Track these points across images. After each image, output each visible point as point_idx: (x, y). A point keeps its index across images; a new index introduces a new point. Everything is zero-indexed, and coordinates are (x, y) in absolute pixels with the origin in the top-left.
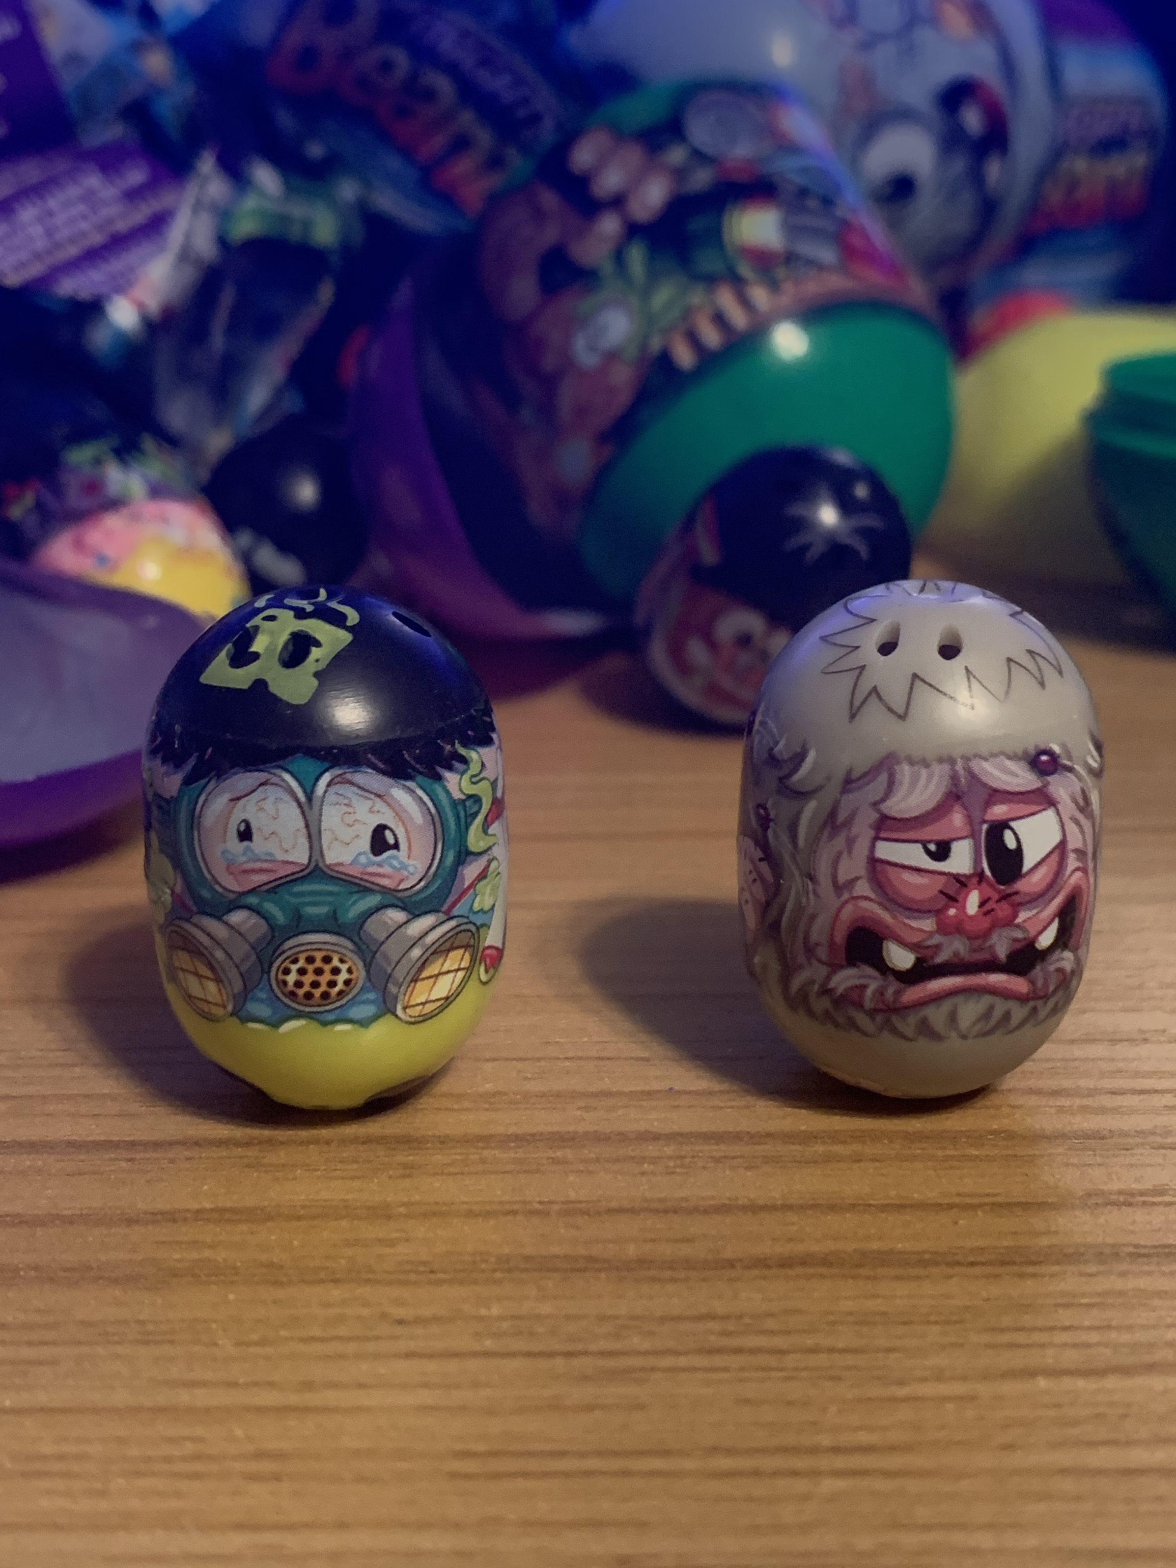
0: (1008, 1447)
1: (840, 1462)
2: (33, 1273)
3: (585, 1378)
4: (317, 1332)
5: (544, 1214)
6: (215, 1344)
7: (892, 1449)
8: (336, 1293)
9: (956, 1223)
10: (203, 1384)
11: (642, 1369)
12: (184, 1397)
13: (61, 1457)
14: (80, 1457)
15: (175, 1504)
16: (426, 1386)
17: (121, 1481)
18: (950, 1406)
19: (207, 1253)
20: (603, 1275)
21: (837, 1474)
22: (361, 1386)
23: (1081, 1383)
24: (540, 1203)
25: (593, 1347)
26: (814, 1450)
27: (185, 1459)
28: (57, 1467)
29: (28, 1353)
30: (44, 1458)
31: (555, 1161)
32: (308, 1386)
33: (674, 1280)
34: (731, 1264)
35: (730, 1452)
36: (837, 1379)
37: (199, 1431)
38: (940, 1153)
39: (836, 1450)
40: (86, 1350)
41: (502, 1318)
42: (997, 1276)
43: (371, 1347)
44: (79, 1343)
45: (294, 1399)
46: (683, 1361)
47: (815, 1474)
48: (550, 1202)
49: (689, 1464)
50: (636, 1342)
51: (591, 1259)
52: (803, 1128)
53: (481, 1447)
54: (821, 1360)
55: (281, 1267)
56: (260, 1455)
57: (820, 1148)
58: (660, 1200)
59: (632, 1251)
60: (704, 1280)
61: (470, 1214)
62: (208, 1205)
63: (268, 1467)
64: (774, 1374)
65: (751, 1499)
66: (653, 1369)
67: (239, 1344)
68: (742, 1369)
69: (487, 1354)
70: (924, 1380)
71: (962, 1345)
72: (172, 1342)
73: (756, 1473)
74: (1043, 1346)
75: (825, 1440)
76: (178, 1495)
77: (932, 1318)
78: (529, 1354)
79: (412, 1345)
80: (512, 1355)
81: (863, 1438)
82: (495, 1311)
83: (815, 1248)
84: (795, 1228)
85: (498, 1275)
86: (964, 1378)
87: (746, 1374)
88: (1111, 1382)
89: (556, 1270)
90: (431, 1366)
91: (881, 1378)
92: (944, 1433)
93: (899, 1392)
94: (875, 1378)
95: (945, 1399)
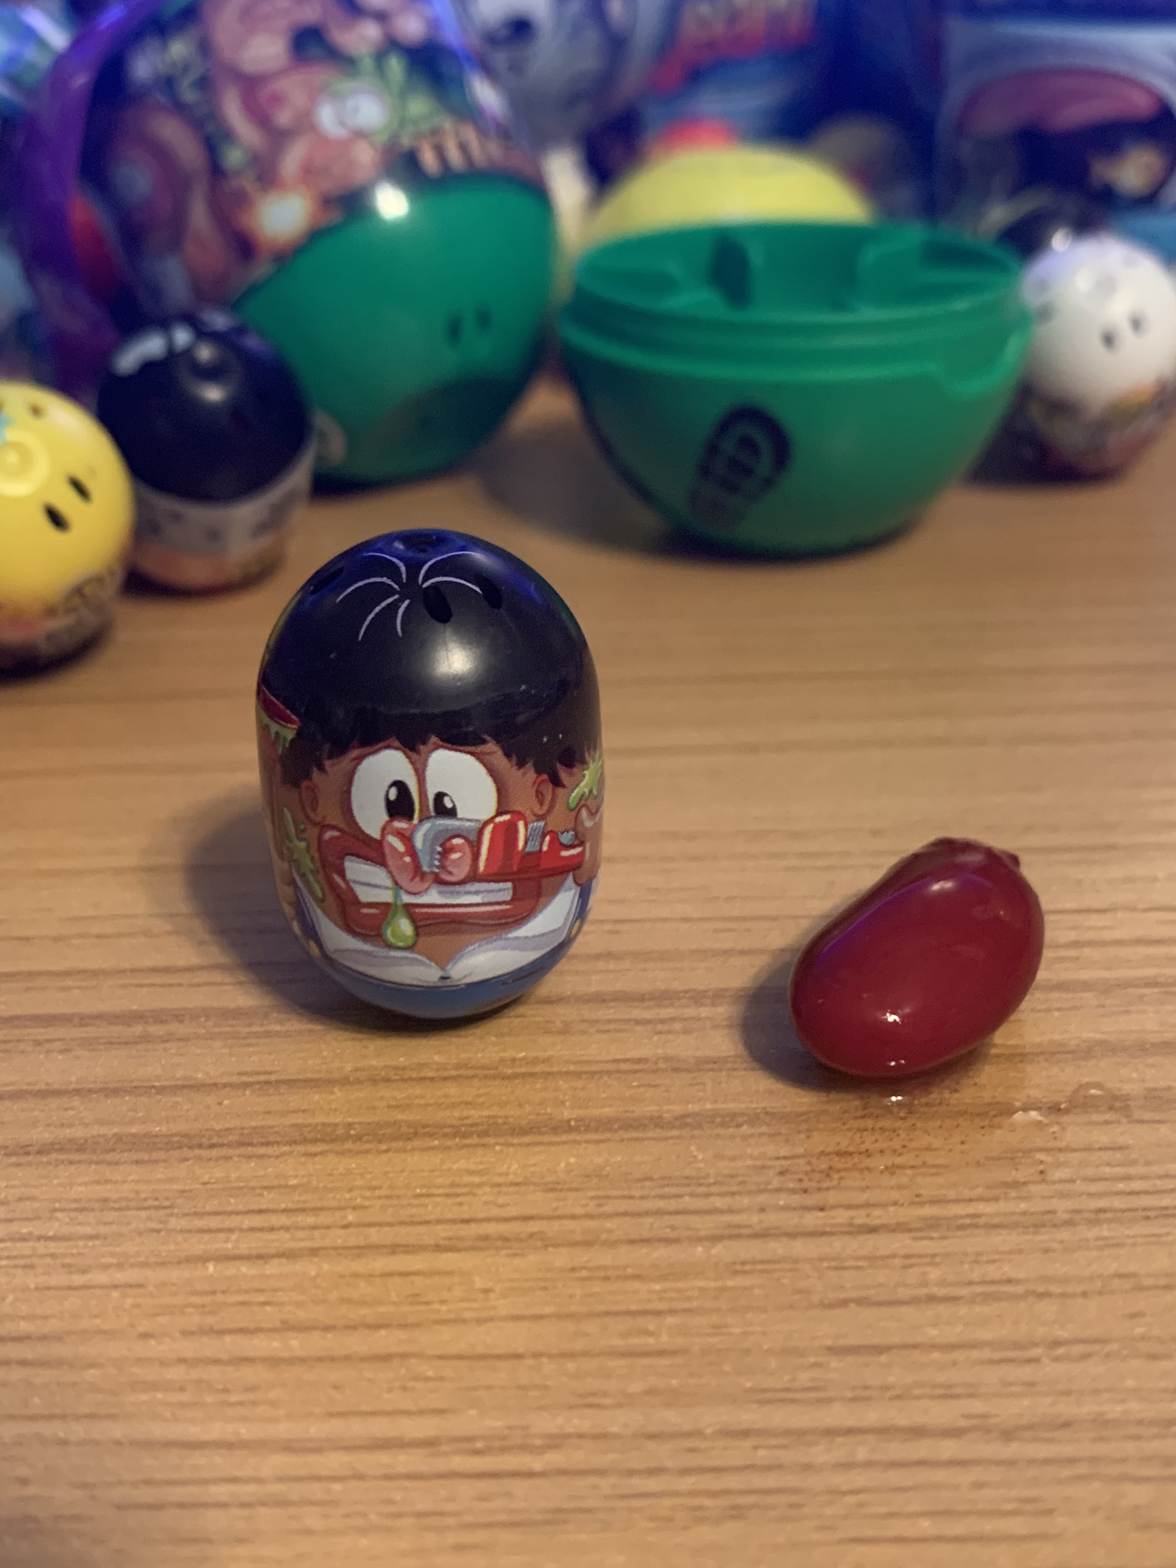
0: (146, 1336)
9: (220, 1104)
18: (115, 1294)
23: (245, 1269)
36: (31, 1267)
38: (247, 1030)
42: (227, 1158)
52: (134, 1007)
54: (25, 1248)
57: (138, 1029)
70: (106, 1267)
71: (158, 1231)
74: (231, 1230)
77: (150, 1203)
81: (23, 1327)
83: (79, 1133)
84: (72, 1113)
86: (144, 1265)
88: (272, 1268)
91: (68, 1266)
92: (98, 1321)
93: (78, 1279)
94: (63, 1266)
95: (115, 1287)
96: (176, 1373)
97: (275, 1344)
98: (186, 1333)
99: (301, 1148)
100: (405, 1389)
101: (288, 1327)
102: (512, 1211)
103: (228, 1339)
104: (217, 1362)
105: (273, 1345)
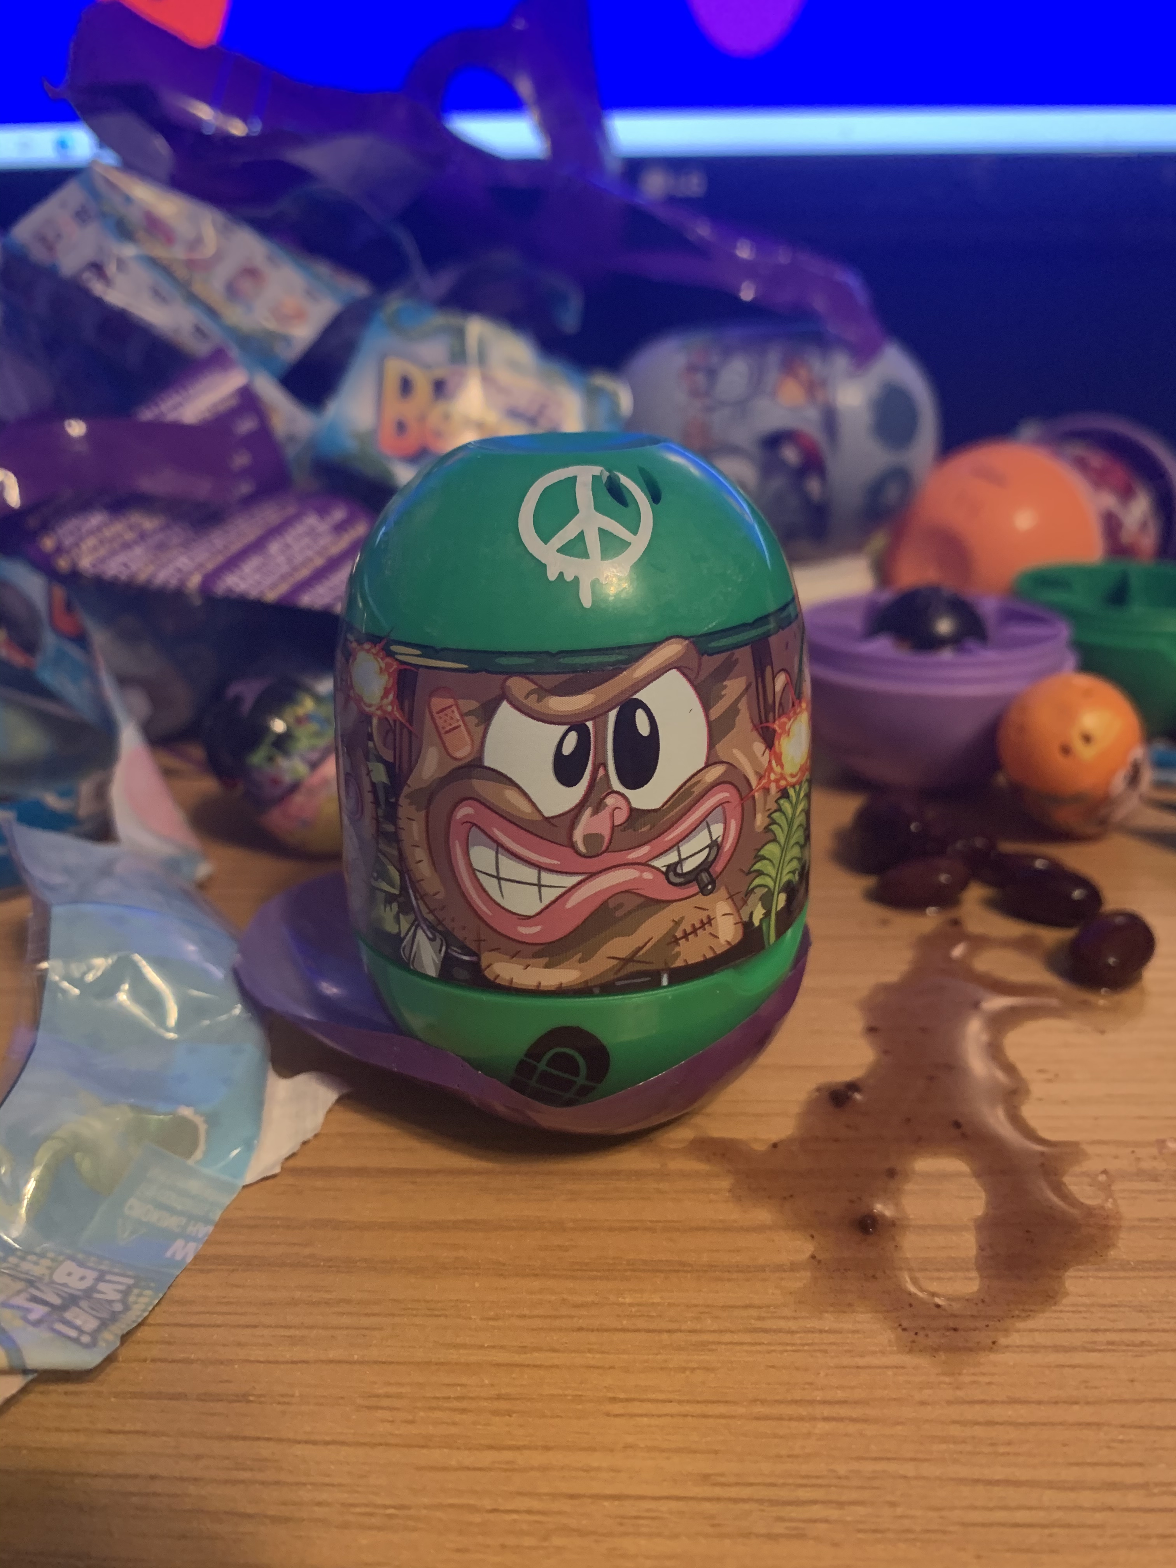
0: (923, 1403)
1: (827, 1411)
2: (364, 1265)
3: (679, 1349)
4: (526, 1312)
5: (652, 1230)
6: (470, 1319)
7: (856, 1402)
8: (536, 1284)
10: (464, 1346)
11: (713, 1343)
12: (453, 1355)
13: (388, 1396)
14: (400, 1396)
15: (453, 1430)
16: (590, 1351)
17: (422, 1414)
18: (890, 1373)
19: (461, 1253)
20: (689, 1275)
21: (826, 1419)
22: (554, 1350)
24: (651, 1221)
25: (684, 1327)
26: (812, 1402)
27: (457, 1399)
28: (385, 1402)
29: (365, 1321)
30: (378, 1396)
31: (659, 1191)
32: (523, 1349)
33: (729, 1280)
34: (762, 1269)
35: (763, 1402)
36: (826, 1352)
37: (464, 1380)
39: (824, 1402)
40: (397, 1320)
41: (631, 1305)
43: (557, 1323)
44: (393, 1315)
45: (518, 1358)
46: (736, 1338)
47: (813, 1419)
48: (657, 1221)
49: (741, 1410)
50: (709, 1323)
51: (682, 1264)
53: (622, 1396)
55: (504, 1265)
56: (499, 1397)
58: (721, 1221)
59: (705, 1258)
60: (748, 1280)
61: (611, 1229)
62: (460, 1217)
63: (503, 1405)
64: (789, 1348)
65: (775, 1436)
66: (719, 1343)
67: (482, 1319)
68: (769, 1344)
69: (624, 1330)
70: (874, 1353)
72: (446, 1316)
73: (780, 1418)
75: (819, 1396)
76: (454, 1424)
78: (648, 1331)
79: (581, 1323)
80: (638, 1330)
81: (840, 1395)
82: (628, 1300)
85: (628, 1273)
87: (773, 1348)
89: (662, 1271)
90: (593, 1337)
91: (850, 1351)
92: (886, 1392)
93: (860, 1361)
94: (846, 1351)
95: (887, 1367)
96: (955, 1431)
97: (1010, 1413)
98: (949, 1403)
99: (960, 1274)
100: (1109, 1447)
101: (1013, 1401)
102: (1122, 1326)
103: (977, 1407)
104: (977, 1423)
105: (1010, 1412)
